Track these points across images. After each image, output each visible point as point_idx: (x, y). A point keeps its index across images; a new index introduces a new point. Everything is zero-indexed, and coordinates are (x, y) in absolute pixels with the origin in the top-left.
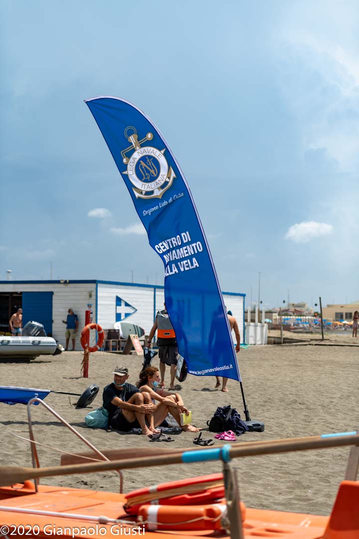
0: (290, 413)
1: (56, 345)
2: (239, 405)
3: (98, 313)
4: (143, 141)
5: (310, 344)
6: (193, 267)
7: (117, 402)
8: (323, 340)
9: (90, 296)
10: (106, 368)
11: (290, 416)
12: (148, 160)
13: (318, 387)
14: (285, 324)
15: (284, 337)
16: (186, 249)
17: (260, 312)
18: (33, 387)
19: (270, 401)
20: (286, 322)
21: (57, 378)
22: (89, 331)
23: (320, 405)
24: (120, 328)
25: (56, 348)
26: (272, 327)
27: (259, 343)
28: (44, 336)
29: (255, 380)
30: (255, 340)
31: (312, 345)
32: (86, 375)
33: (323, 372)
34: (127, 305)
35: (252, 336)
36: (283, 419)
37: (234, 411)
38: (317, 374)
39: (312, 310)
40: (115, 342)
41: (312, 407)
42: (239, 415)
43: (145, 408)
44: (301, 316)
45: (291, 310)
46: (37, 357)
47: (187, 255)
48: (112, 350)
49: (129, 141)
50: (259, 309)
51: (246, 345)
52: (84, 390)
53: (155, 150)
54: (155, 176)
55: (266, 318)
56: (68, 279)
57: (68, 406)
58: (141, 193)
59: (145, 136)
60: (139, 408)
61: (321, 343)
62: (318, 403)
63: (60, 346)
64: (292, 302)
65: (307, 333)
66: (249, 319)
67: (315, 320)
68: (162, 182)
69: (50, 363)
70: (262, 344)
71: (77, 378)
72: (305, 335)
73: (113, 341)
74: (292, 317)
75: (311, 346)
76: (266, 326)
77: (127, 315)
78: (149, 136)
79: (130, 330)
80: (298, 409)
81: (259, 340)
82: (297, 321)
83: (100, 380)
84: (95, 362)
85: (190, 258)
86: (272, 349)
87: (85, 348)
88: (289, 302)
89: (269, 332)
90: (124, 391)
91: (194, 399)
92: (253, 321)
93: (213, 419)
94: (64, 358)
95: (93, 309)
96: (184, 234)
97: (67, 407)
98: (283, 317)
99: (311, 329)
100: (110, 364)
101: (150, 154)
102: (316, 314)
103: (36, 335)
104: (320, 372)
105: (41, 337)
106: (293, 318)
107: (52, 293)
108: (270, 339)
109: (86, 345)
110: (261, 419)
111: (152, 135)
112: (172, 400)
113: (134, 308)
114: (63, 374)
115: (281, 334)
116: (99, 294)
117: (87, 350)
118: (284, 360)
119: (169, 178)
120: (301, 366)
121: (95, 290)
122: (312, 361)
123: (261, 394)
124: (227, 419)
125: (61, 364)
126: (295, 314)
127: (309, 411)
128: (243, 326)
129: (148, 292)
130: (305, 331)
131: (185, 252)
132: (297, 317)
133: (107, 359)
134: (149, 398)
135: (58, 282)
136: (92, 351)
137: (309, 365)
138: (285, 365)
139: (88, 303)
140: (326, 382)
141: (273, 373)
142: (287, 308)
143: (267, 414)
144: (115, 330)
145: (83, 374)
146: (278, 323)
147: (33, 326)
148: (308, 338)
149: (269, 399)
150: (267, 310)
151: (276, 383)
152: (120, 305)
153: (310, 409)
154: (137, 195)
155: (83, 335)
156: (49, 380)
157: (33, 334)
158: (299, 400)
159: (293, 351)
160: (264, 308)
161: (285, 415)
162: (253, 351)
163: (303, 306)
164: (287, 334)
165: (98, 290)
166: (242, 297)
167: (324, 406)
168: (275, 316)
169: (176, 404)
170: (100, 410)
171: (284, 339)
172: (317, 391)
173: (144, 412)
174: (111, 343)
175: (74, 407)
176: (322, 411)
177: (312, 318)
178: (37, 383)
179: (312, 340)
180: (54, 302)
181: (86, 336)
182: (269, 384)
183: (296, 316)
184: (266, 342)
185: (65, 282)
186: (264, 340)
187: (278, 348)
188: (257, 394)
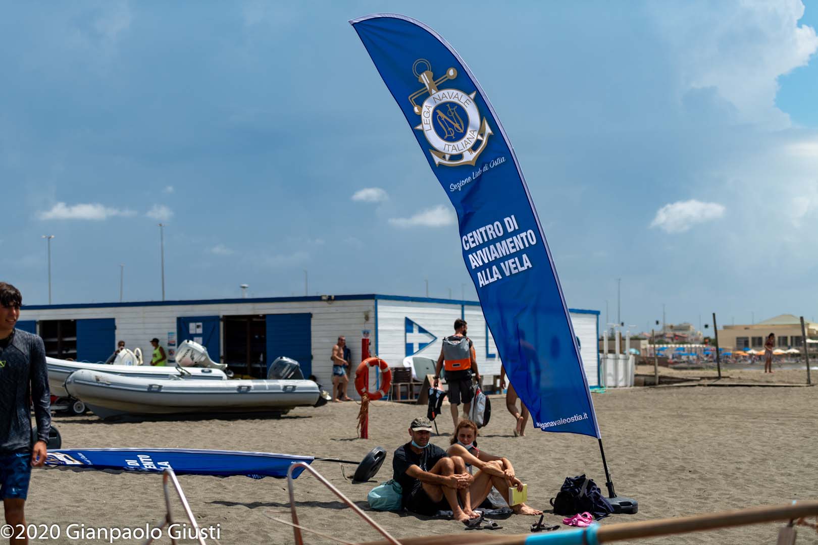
0: (676, 486)
1: (318, 391)
2: (596, 474)
3: (380, 343)
4: (441, 80)
5: (700, 385)
6: (523, 269)
7: (414, 472)
8: (719, 378)
9: (367, 318)
10: (394, 425)
11: (675, 490)
12: (450, 110)
13: (717, 447)
14: (659, 356)
15: (659, 374)
16: (512, 242)
17: (622, 339)
18: (287, 453)
19: (643, 468)
20: (661, 353)
21: (323, 439)
22: (368, 369)
23: (720, 474)
24: (412, 366)
25: (318, 396)
26: (641, 361)
27: (621, 384)
28: (300, 378)
29: (618, 438)
30: (616, 380)
31: (704, 385)
32: (364, 435)
33: (724, 425)
34: (422, 330)
35: (610, 375)
36: (666, 495)
37: (591, 484)
38: (714, 428)
39: (700, 335)
40: (405, 387)
41: (708, 476)
42: (599, 489)
43: (457, 480)
44: (683, 343)
45: (667, 336)
46: (291, 411)
47: (514, 250)
48: (401, 399)
49: (420, 81)
50: (620, 334)
51: (602, 387)
52: (364, 456)
53: (460, 94)
54: (462, 131)
55: (631, 347)
56: (333, 294)
57: (340, 479)
58: (444, 158)
59: (445, 74)
60: (447, 481)
61: (716, 383)
62: (718, 471)
63: (325, 393)
64: (669, 323)
65: (693, 368)
66: (606, 349)
67: (705, 350)
68: (473, 141)
69: (309, 419)
70: (626, 386)
71: (351, 440)
72: (691, 372)
73: (402, 385)
74: (669, 346)
75: (701, 388)
76: (631, 358)
77: (422, 346)
78: (451, 72)
79: (428, 369)
80: (687, 480)
81: (621, 381)
82: (678, 352)
83: (386, 442)
84: (376, 415)
85: (519, 254)
86: (643, 392)
87: (362, 394)
88: (664, 324)
89: (636, 369)
90: (425, 455)
91: (528, 466)
92: (611, 351)
93: (559, 495)
94: (330, 411)
95: (371, 338)
96: (508, 219)
97: (340, 482)
98: (657, 346)
99: (700, 363)
100: (399, 419)
101: (452, 100)
102: (707, 341)
103: (289, 377)
104: (718, 425)
105: (296, 381)
106: (672, 347)
107: (309, 316)
108: (638, 378)
109: (364, 390)
110: (632, 495)
111: (456, 71)
112: (497, 467)
113: (432, 335)
114: (332, 434)
115: (656, 371)
116: (380, 315)
117: (365, 397)
118: (660, 408)
119: (482, 135)
120: (687, 417)
121: (373, 310)
122: (704, 409)
123: (630, 459)
124: (581, 495)
125: (327, 420)
126: (675, 341)
127: (704, 483)
128: (596, 359)
129: (453, 310)
130: (691, 366)
131: (511, 245)
132: (677, 346)
133: (395, 412)
134: (462, 464)
135: (318, 299)
136: (372, 399)
137: (700, 416)
138: (663, 416)
139: (363, 329)
140: (728, 440)
141: (646, 427)
142: (662, 333)
143: (640, 489)
144: (404, 369)
145: (360, 433)
146: (648, 356)
147: (284, 364)
148: (695, 375)
149: (643, 465)
150: (632, 336)
151: (651, 442)
152: (412, 331)
153: (706, 480)
154: (437, 160)
155: (358, 376)
156: (311, 443)
157: (284, 377)
158: (689, 467)
159: (675, 395)
160: (628, 332)
161: (669, 488)
162: (613, 396)
163: (686, 328)
164: (664, 371)
165: (379, 310)
166: (595, 316)
167: (727, 475)
168: (645, 344)
169: (504, 473)
170: (390, 484)
171: (660, 377)
172: (716, 453)
173: (455, 486)
174: (399, 387)
175: (350, 481)
176: (724, 482)
177: (701, 346)
178: (293, 447)
179: (702, 378)
180: (313, 328)
181: (362, 378)
182: (640, 443)
183: (676, 343)
184: (633, 383)
185: (330, 299)
186: (629, 380)
187: (651, 392)
188: (624, 459)
